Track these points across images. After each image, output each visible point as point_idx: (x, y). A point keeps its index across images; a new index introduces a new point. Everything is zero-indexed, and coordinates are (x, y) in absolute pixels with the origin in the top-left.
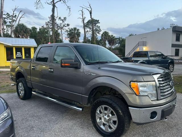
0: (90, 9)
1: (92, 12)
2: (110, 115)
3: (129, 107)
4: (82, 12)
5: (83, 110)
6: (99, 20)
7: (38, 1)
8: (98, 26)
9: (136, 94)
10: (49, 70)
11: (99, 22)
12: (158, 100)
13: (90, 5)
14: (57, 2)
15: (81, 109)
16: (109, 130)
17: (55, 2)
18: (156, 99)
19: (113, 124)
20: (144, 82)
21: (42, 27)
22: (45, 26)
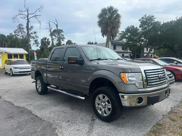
0: (56, 23)
1: (58, 25)
2: (107, 103)
3: (119, 94)
4: (49, 24)
5: (85, 99)
6: (62, 30)
7: (14, 17)
8: (62, 34)
9: (124, 83)
10: (61, 67)
11: (63, 31)
12: (144, 88)
13: (56, 20)
14: (30, 18)
15: (84, 98)
16: (105, 115)
17: (29, 18)
18: (143, 87)
19: (108, 110)
20: (132, 73)
21: (10, 34)
22: (13, 34)
